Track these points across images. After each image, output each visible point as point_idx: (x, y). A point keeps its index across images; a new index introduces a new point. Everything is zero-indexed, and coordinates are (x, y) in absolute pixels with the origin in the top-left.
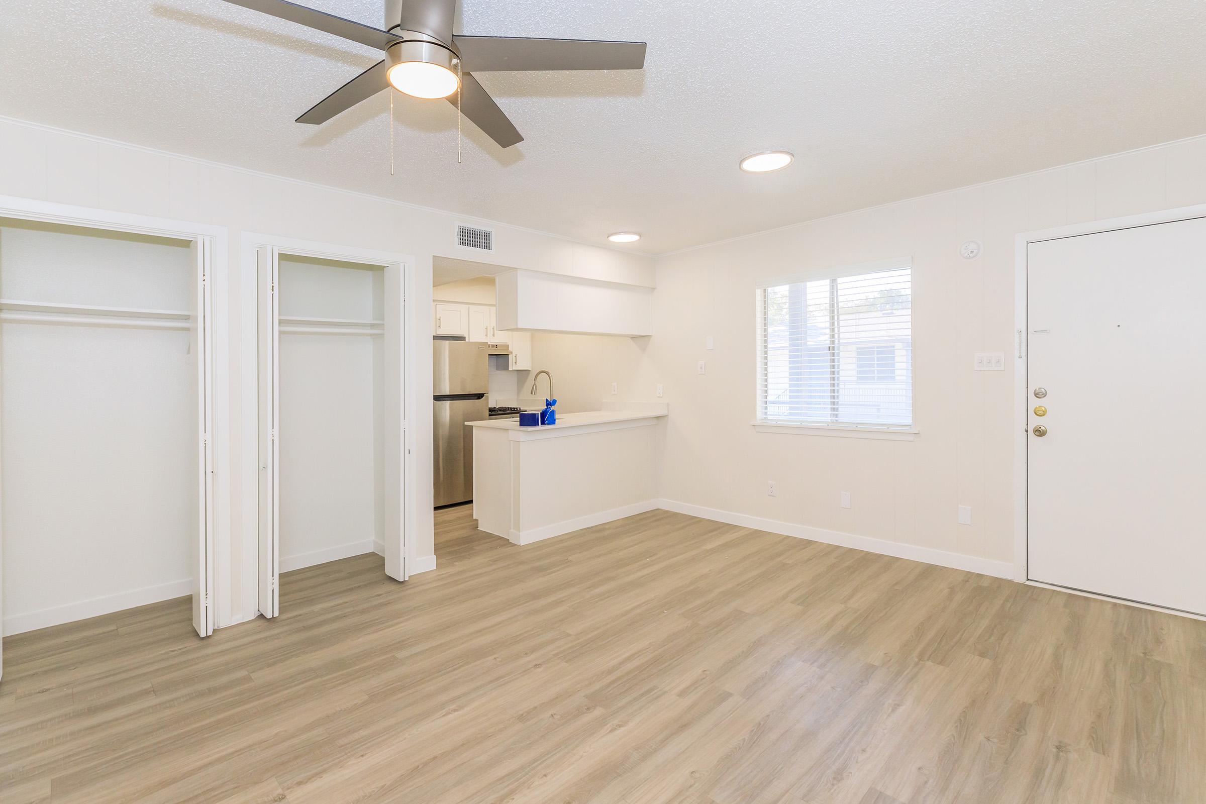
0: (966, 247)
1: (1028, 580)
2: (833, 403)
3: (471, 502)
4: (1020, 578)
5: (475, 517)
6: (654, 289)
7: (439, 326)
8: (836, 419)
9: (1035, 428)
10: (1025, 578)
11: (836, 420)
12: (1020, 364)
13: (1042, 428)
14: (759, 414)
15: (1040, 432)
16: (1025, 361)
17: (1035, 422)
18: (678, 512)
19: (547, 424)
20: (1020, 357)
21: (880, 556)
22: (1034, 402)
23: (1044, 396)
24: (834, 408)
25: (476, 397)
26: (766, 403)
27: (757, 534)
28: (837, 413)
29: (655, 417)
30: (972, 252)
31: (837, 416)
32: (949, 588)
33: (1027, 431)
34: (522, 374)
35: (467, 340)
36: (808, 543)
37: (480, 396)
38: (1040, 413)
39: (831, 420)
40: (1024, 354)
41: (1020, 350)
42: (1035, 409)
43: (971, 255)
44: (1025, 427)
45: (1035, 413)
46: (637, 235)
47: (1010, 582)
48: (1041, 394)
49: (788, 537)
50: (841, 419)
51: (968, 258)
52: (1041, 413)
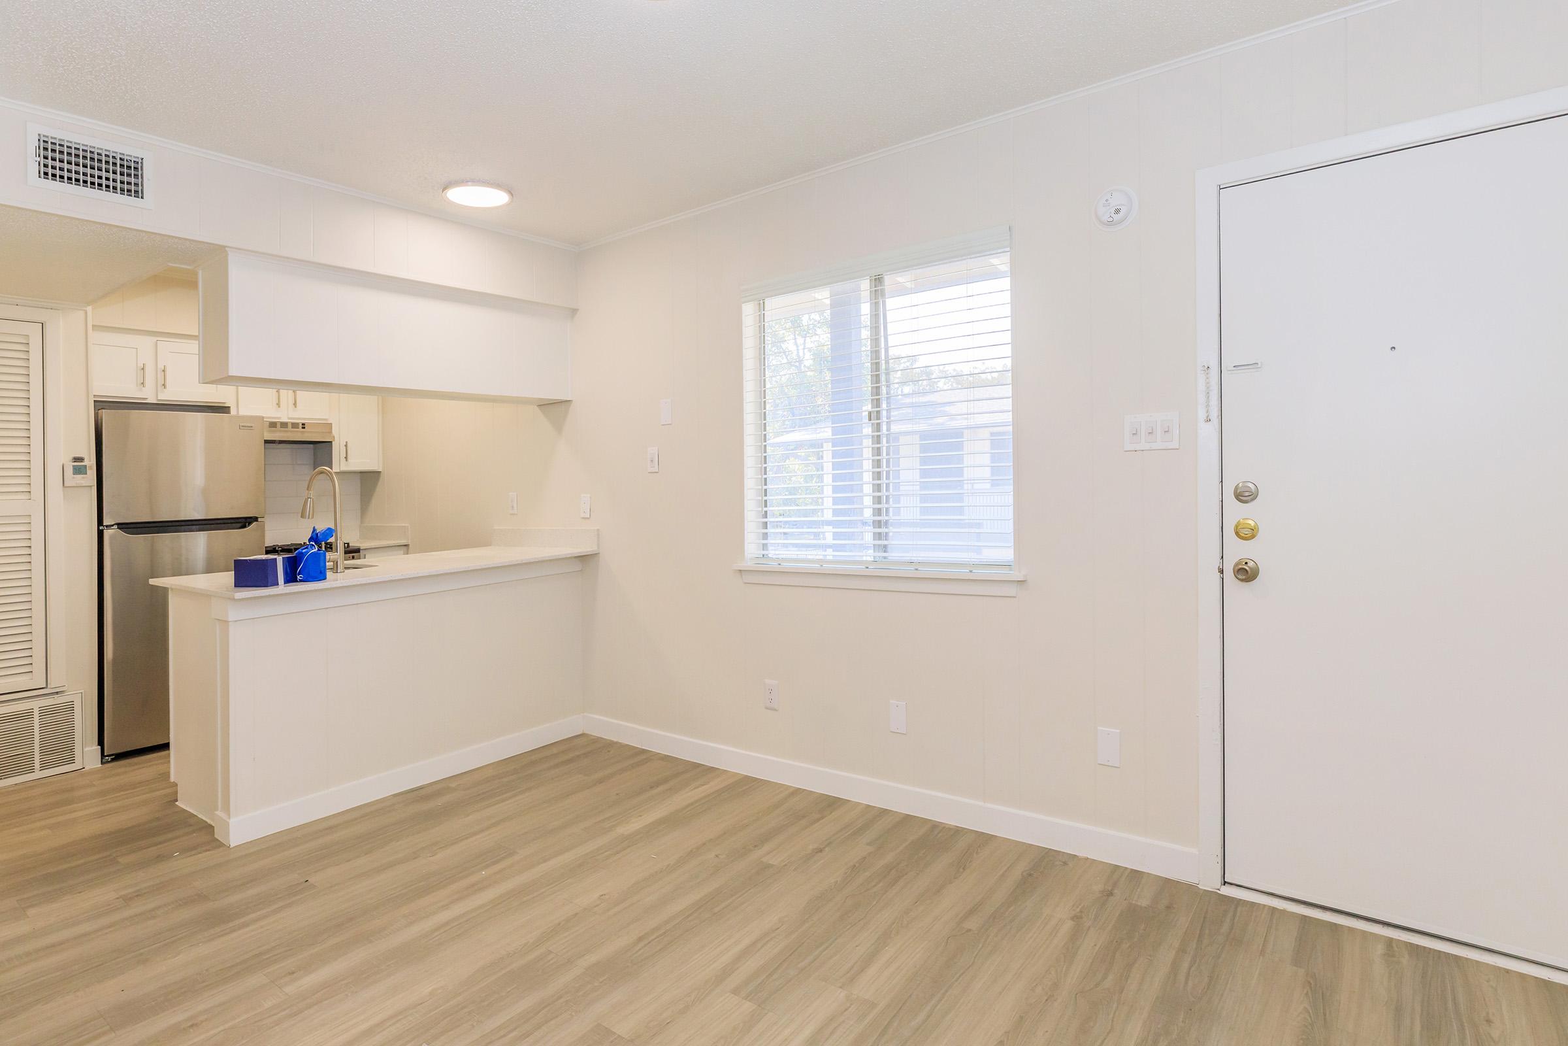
0: (1107, 200)
1: (1225, 883)
2: (878, 524)
3: (166, 746)
4: (1209, 882)
5: (172, 779)
6: (574, 311)
7: (164, 385)
8: (885, 554)
9: (1237, 564)
10: (1219, 880)
11: (885, 558)
12: (1207, 433)
13: (1251, 564)
14: (751, 549)
15: (1246, 573)
16: (1217, 426)
17: (1238, 550)
18: (615, 740)
19: (301, 581)
20: (1208, 420)
21: (958, 832)
22: (1236, 512)
23: (1253, 500)
24: (880, 534)
25: (239, 525)
26: (765, 525)
27: (746, 785)
28: (885, 542)
29: (576, 557)
30: (1117, 211)
31: (885, 548)
32: (1072, 919)
33: (1221, 571)
34: (368, 480)
35: (233, 411)
36: (832, 803)
37: (244, 522)
38: (1246, 534)
39: (874, 557)
40: (1215, 413)
41: (1208, 406)
42: (1237, 526)
43: (1116, 217)
44: (1217, 563)
45: (1237, 534)
46: (505, 192)
47: (1191, 888)
48: (1247, 494)
49: (797, 791)
50: (894, 555)
51: (1110, 223)
52: (1248, 532)
